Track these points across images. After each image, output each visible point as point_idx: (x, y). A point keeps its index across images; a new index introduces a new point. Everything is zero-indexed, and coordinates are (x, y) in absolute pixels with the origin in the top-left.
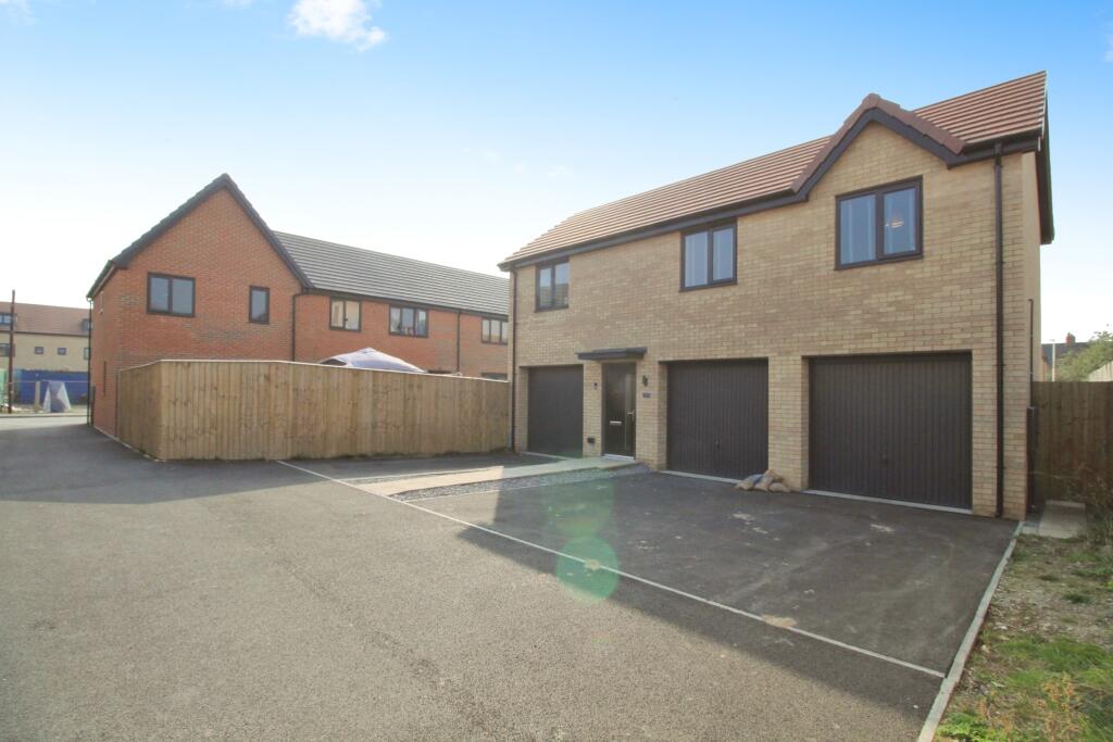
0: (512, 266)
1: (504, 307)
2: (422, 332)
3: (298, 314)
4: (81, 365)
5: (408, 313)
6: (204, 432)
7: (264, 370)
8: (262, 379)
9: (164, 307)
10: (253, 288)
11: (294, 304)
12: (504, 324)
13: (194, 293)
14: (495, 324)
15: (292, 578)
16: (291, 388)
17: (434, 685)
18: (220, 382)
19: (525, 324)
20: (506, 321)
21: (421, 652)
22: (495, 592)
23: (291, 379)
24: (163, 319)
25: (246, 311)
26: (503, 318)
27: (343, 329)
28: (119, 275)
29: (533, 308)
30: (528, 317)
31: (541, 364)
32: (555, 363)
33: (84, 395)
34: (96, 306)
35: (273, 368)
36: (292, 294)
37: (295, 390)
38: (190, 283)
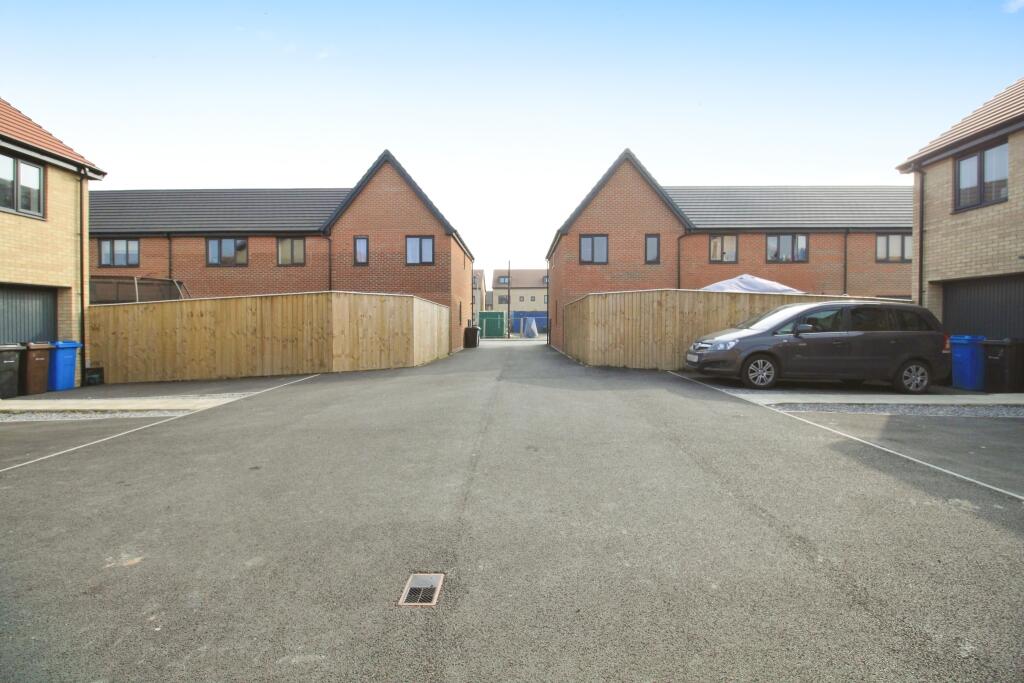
0: (919, 166)
1: (907, 217)
2: (800, 258)
3: (682, 253)
4: (543, 308)
5: (786, 240)
6: (616, 347)
7: (657, 297)
8: (655, 304)
9: (589, 259)
10: (648, 236)
11: (679, 244)
12: (908, 239)
13: (608, 246)
14: (895, 240)
15: (681, 452)
16: (678, 311)
17: (811, 559)
18: (626, 309)
19: (937, 230)
20: (910, 234)
21: (798, 530)
22: (886, 502)
23: (677, 303)
24: (588, 267)
25: (642, 255)
26: (905, 232)
27: (721, 262)
28: (564, 239)
29: (950, 210)
30: (942, 222)
31: (963, 276)
32: (984, 274)
33: (545, 326)
34: (551, 265)
35: (664, 294)
36: (678, 236)
37: (682, 313)
38: (605, 238)
